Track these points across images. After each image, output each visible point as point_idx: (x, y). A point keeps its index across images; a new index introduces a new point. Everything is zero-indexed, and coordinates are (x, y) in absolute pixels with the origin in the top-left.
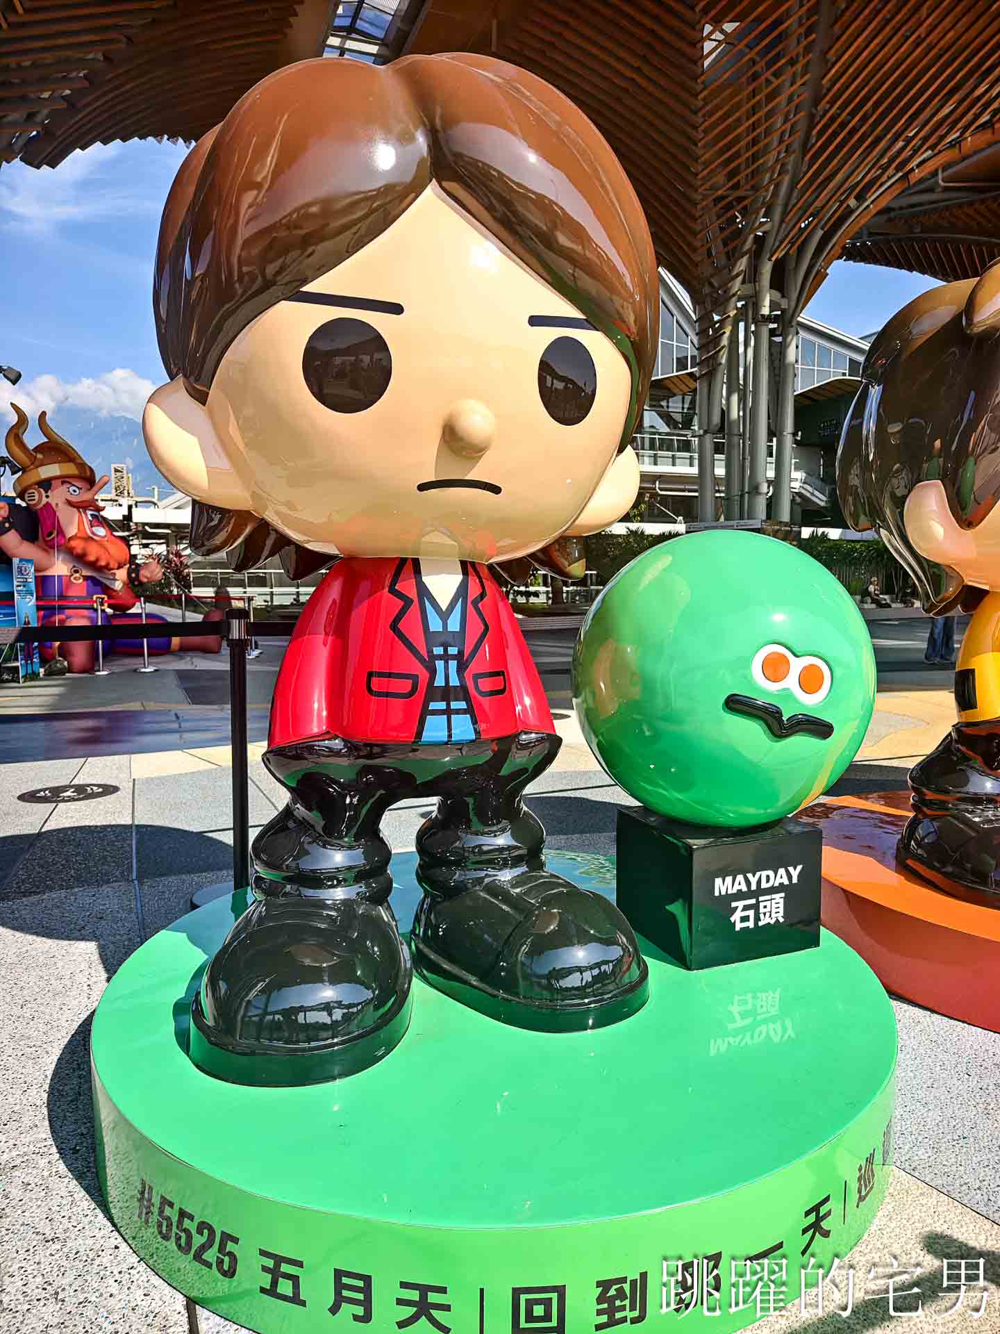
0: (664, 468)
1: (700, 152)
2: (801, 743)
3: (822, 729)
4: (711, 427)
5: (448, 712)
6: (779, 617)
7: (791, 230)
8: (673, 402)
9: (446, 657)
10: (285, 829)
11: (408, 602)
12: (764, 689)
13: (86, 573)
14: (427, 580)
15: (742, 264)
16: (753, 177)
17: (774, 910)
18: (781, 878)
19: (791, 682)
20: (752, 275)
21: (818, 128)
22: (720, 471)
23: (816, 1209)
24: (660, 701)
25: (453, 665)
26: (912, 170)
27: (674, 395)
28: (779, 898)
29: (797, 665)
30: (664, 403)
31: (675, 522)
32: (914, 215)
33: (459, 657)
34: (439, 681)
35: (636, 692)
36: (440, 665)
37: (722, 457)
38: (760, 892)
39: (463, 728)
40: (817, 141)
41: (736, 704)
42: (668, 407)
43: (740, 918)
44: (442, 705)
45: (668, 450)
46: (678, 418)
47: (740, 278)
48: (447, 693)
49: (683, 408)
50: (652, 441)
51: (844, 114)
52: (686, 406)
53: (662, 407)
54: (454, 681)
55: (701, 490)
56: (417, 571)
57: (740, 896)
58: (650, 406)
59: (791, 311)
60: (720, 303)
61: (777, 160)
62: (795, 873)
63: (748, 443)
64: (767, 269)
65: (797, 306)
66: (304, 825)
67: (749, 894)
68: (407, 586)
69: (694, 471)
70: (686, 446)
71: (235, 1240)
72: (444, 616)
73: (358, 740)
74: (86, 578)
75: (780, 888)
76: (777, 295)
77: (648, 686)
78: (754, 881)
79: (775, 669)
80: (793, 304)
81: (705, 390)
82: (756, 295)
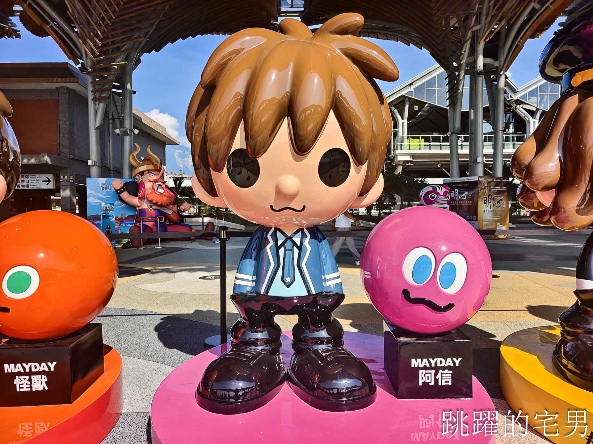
4: (455, 130)
13: (155, 208)
15: (466, 47)
64: (480, 48)
74: (155, 210)
76: (491, 61)
81: (452, 112)
82: (475, 62)
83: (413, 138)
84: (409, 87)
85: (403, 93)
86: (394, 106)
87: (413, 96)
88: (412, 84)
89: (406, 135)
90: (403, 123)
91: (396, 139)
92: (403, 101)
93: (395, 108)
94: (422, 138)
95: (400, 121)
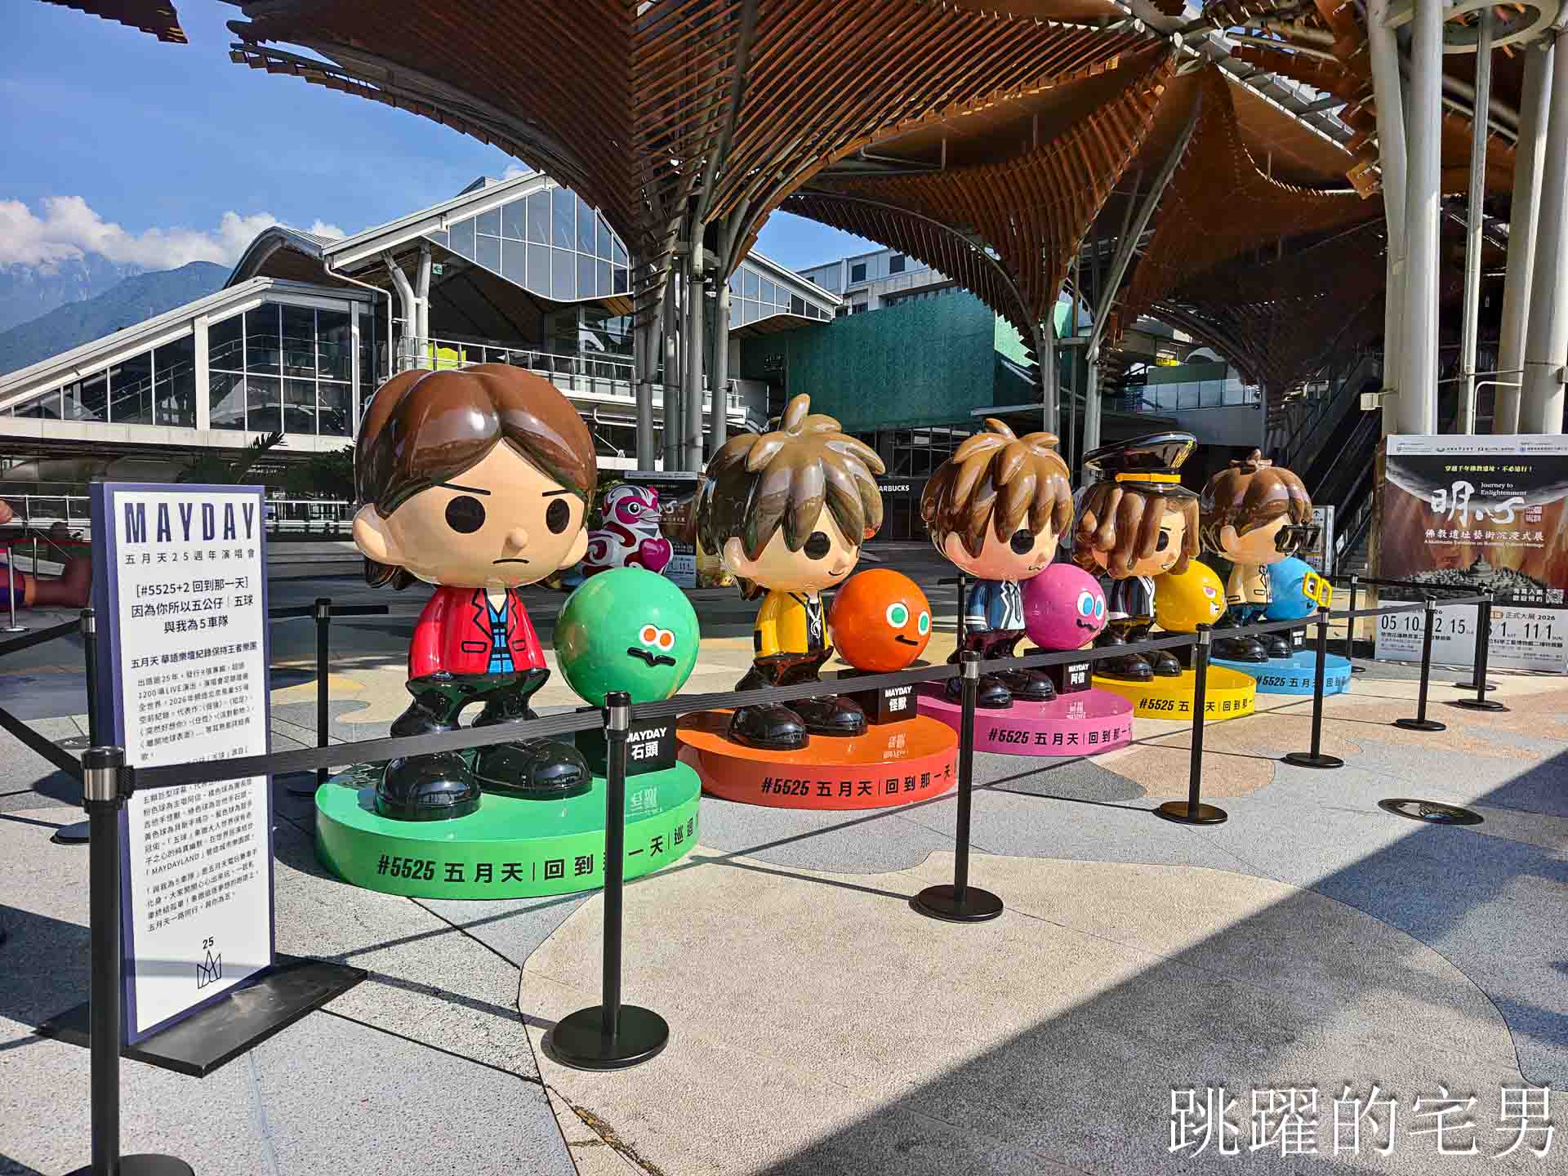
0: (603, 395)
1: (635, 117)
2: (660, 667)
3: (670, 661)
4: (649, 376)
5: (501, 659)
6: (656, 611)
7: (721, 198)
8: (612, 323)
9: (500, 634)
10: (413, 716)
11: (481, 609)
12: (646, 645)
14: (490, 598)
15: (676, 223)
16: (687, 145)
17: (653, 749)
18: (656, 734)
19: (657, 641)
20: (686, 235)
21: (746, 110)
22: (658, 402)
23: (656, 839)
24: (598, 652)
25: (503, 637)
26: (831, 152)
27: (613, 316)
28: (656, 743)
29: (659, 634)
30: (601, 323)
31: (615, 455)
32: (840, 179)
33: (505, 634)
34: (497, 645)
35: (588, 647)
36: (497, 637)
37: (660, 387)
38: (646, 741)
39: (508, 667)
40: (743, 123)
41: (633, 652)
42: (606, 328)
43: (636, 754)
44: (498, 656)
45: (606, 376)
46: (618, 341)
47: (675, 236)
48: (500, 651)
49: (622, 331)
50: (589, 365)
51: (770, 101)
52: (626, 329)
53: (600, 327)
54: (504, 645)
55: (639, 421)
56: (485, 594)
57: (636, 742)
58: (586, 325)
59: (725, 269)
60: (656, 254)
61: (707, 134)
62: (663, 731)
63: (685, 394)
64: (700, 230)
65: (730, 263)
66: (422, 714)
67: (640, 742)
68: (480, 601)
69: (633, 400)
70: (625, 374)
71: (433, 863)
72: (499, 615)
73: (455, 673)
75: (656, 739)
76: (711, 254)
77: (592, 643)
78: (643, 735)
79: (650, 635)
80: (726, 263)
81: (642, 341)
82: (691, 253)
83: (441, 345)
84: (438, 219)
85: (423, 232)
86: (395, 258)
87: (446, 244)
88: (444, 214)
89: (425, 337)
90: (417, 305)
91: (401, 343)
92: (418, 249)
93: (399, 265)
94: (464, 347)
95: (412, 300)
